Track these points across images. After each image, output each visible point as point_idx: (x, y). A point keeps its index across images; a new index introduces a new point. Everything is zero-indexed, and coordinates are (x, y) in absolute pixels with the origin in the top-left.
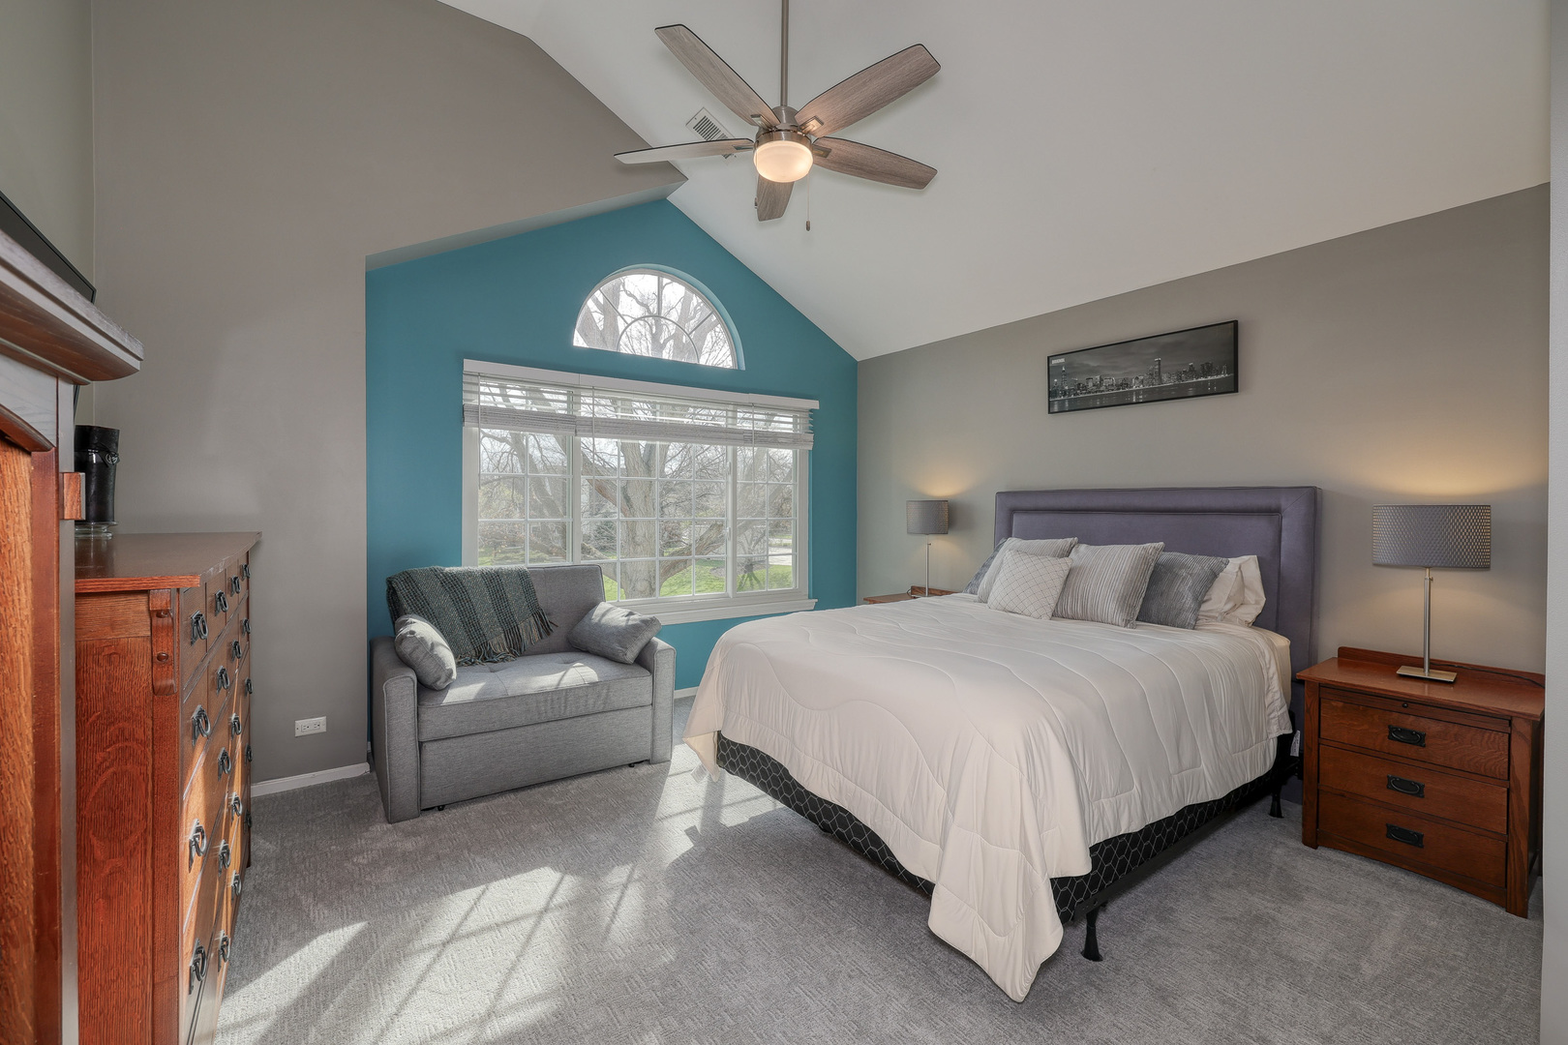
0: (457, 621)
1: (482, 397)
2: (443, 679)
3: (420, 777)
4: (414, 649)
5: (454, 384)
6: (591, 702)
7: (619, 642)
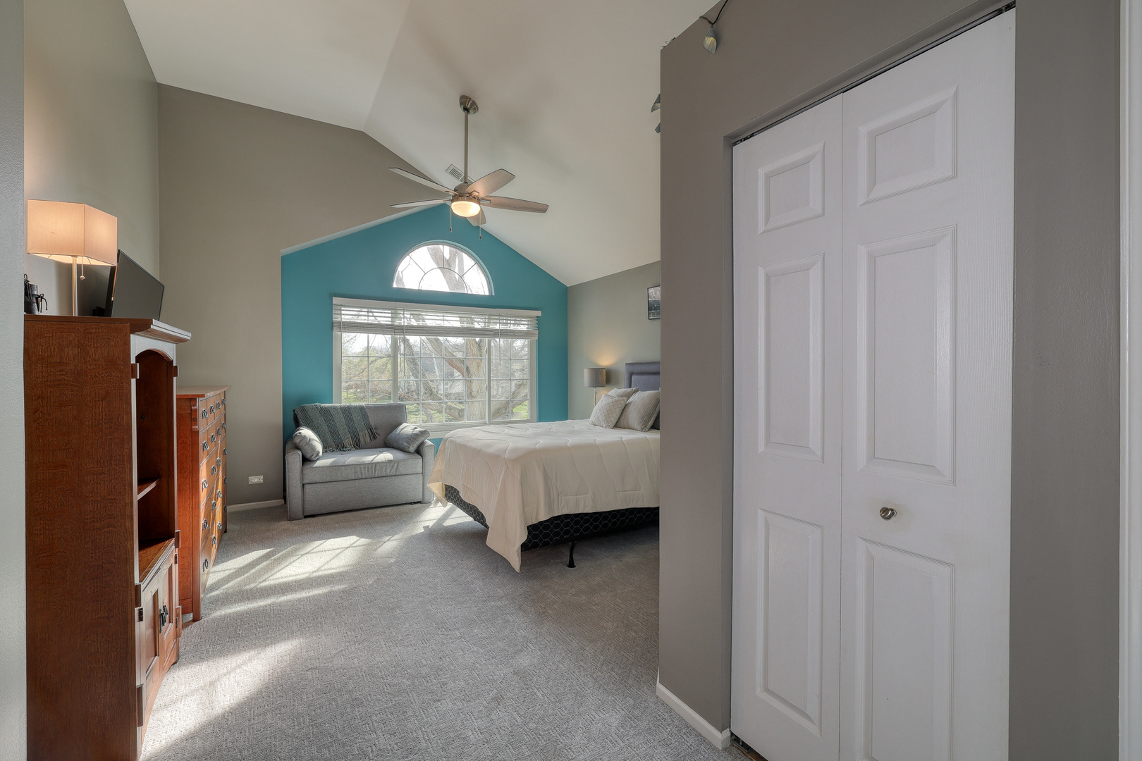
0: (327, 430)
1: (343, 316)
2: (314, 456)
3: (303, 500)
4: (301, 441)
5: (329, 310)
6: (388, 470)
7: (407, 442)
